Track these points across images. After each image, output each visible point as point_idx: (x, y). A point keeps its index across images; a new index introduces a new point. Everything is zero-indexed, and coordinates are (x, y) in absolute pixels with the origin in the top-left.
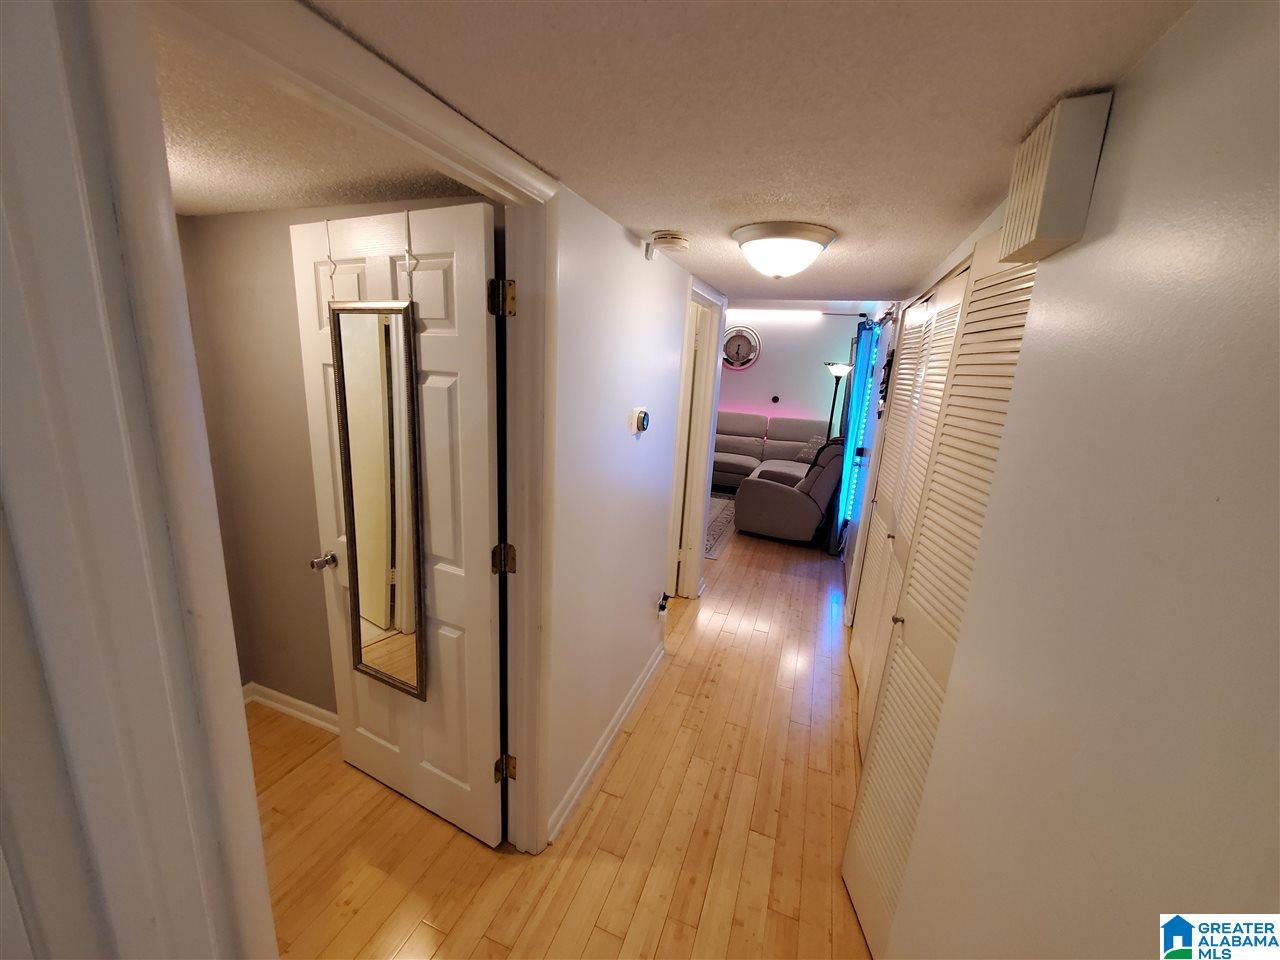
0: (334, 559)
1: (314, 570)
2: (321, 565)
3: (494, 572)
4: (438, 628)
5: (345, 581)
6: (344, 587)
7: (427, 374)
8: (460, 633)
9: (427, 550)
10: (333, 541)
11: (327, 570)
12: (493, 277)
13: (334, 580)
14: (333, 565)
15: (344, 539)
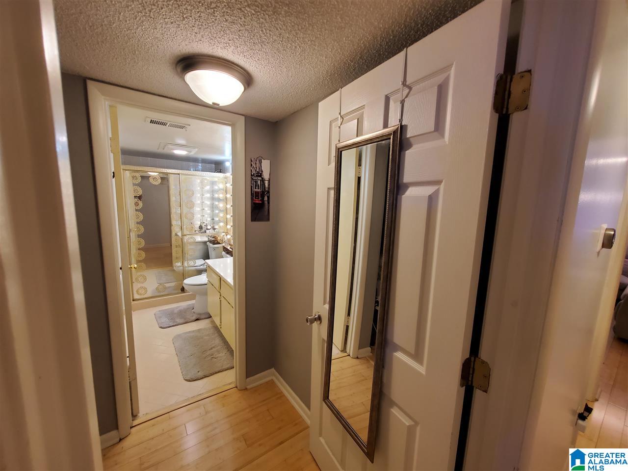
0: (319, 318)
1: (308, 324)
2: (312, 321)
3: (462, 385)
4: (392, 407)
5: (325, 336)
6: (323, 339)
7: (407, 186)
8: (413, 423)
9: (389, 337)
10: (320, 307)
11: (315, 325)
12: (502, 72)
13: (319, 331)
14: (319, 322)
15: (327, 306)
